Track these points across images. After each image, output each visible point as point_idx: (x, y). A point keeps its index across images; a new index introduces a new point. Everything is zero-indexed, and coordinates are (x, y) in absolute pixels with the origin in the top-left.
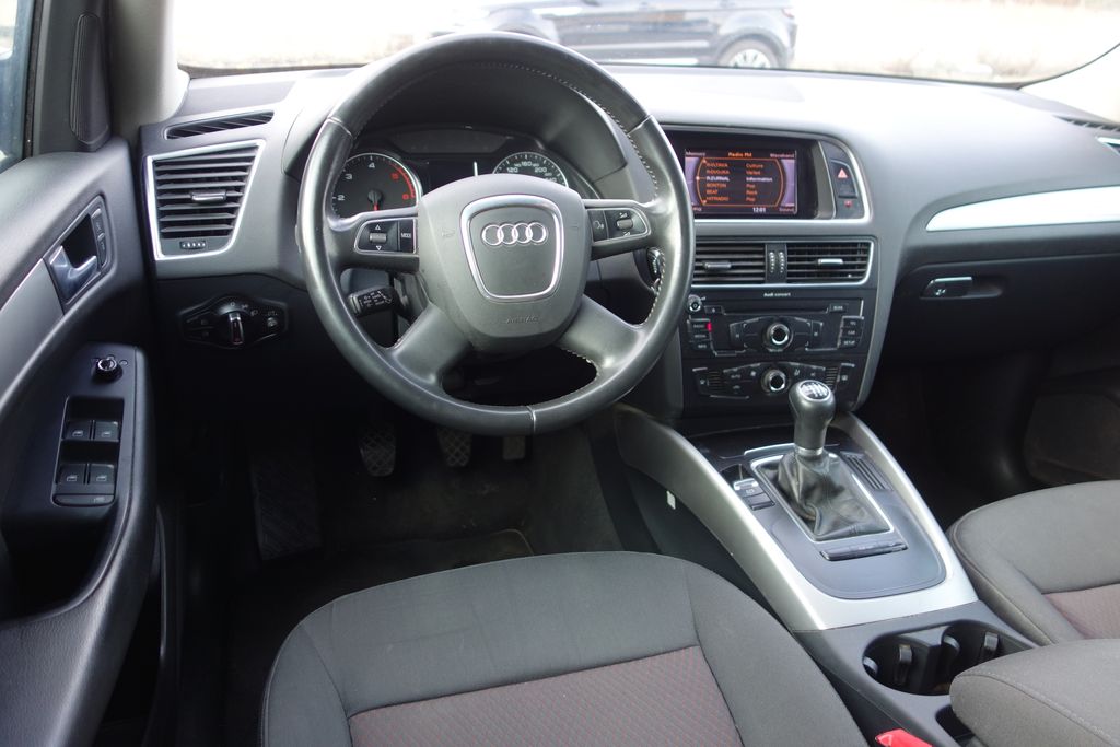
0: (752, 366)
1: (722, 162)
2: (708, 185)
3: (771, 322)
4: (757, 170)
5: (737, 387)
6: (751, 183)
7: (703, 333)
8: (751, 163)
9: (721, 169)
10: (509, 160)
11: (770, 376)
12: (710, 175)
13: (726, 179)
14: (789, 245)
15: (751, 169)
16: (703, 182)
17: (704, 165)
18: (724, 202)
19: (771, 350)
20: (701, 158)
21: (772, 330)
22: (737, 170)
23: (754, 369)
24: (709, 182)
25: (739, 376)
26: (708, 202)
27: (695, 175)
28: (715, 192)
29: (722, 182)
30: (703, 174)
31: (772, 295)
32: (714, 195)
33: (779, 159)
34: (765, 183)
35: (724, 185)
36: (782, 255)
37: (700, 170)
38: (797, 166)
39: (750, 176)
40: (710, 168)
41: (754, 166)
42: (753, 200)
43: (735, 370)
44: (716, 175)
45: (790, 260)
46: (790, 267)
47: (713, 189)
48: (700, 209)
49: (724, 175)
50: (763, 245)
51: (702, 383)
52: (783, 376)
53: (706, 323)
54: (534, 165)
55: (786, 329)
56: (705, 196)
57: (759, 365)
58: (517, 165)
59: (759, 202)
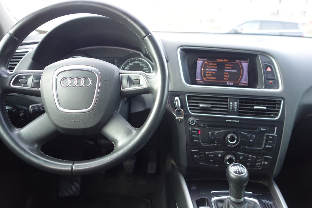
0: (220, 152)
1: (214, 63)
2: (207, 72)
3: (229, 133)
4: (230, 67)
5: (212, 160)
6: (227, 72)
7: (196, 135)
8: (227, 64)
9: (213, 66)
10: (130, 60)
11: (228, 157)
12: (208, 68)
13: (215, 70)
14: (240, 99)
15: (226, 66)
16: (205, 71)
17: (206, 64)
18: (214, 80)
19: (229, 146)
20: (204, 61)
21: (229, 136)
22: (221, 67)
23: (220, 153)
24: (208, 71)
25: (213, 156)
26: (206, 79)
27: (201, 68)
28: (210, 75)
29: (213, 71)
30: (205, 67)
31: (230, 121)
32: (209, 76)
33: (240, 63)
34: (233, 72)
35: (214, 73)
36: (236, 103)
37: (204, 66)
38: (249, 66)
39: (226, 69)
40: (208, 65)
41: (228, 65)
42: (227, 79)
43: (211, 152)
44: (211, 68)
45: (240, 105)
46: (240, 109)
47: (209, 74)
48: (203, 82)
49: (214, 68)
50: (227, 98)
51: (196, 156)
52: (234, 158)
53: (198, 130)
54: (140, 63)
55: (236, 137)
56: (205, 77)
57: (222, 152)
58: (133, 63)
59: (230, 80)
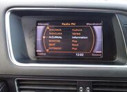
1: (57, 28)
2: (50, 41)
4: (79, 32)
6: (75, 39)
8: (75, 28)
9: (57, 32)
12: (51, 36)
13: (60, 37)
15: (75, 32)
16: (47, 39)
17: (48, 30)
18: (59, 50)
20: (46, 26)
22: (67, 33)
24: (51, 39)
26: (49, 50)
27: (43, 35)
28: (54, 45)
29: (58, 39)
30: (47, 35)
32: (53, 46)
33: (92, 26)
34: (83, 39)
35: (59, 41)
37: (46, 32)
38: (103, 30)
39: (74, 36)
40: (51, 32)
41: (77, 30)
42: (76, 49)
44: (54, 35)
48: (45, 54)
49: (59, 35)
56: (48, 47)
59: (79, 50)
